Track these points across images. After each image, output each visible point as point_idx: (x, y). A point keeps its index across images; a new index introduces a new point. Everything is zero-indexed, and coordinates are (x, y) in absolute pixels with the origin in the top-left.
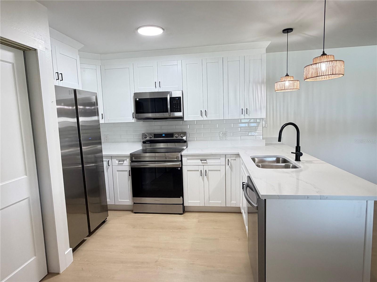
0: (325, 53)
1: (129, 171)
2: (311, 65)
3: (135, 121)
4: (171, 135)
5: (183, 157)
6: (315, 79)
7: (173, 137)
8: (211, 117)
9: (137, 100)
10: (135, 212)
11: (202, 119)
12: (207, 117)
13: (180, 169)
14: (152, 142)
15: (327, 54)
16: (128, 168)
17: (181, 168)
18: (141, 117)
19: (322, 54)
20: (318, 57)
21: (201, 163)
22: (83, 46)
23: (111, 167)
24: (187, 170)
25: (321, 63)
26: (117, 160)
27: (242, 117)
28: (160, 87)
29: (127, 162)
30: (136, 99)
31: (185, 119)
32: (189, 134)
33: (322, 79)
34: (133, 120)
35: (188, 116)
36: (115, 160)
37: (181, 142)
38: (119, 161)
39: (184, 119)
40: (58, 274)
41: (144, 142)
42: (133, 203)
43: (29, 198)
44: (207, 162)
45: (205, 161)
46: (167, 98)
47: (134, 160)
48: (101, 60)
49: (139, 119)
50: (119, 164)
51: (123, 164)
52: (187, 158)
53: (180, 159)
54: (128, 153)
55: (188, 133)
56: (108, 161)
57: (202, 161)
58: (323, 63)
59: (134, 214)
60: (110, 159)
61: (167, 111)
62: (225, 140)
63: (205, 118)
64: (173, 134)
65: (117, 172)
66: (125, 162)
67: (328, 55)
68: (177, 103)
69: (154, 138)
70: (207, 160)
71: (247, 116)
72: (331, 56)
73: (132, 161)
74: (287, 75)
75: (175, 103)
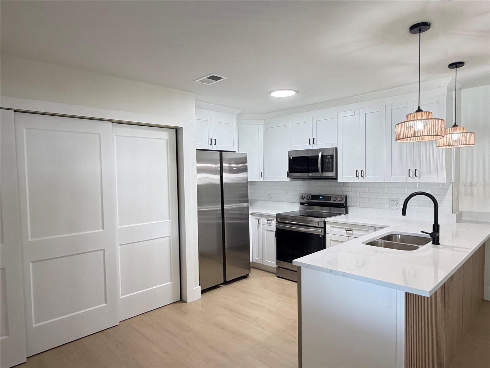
0: (421, 109)
1: (275, 232)
2: (404, 122)
3: (289, 180)
4: (329, 198)
5: (327, 224)
6: (412, 139)
7: (330, 201)
8: (369, 178)
9: (290, 159)
10: (278, 276)
11: (358, 181)
12: (364, 179)
13: (321, 237)
14: (310, 204)
15: (422, 110)
16: (274, 229)
17: (324, 236)
18: (294, 177)
19: (417, 109)
20: (413, 114)
21: (346, 233)
22: (241, 110)
23: (261, 225)
24: (331, 240)
25: (415, 121)
26: (266, 219)
27: (410, 180)
28: (314, 144)
29: (274, 223)
30: (290, 157)
31: (339, 180)
32: (351, 198)
33: (418, 140)
34: (288, 180)
35: (343, 177)
36: (265, 218)
37: (341, 207)
38: (268, 221)
39: (337, 179)
40: (186, 302)
41: (302, 204)
42: (277, 266)
43: (170, 238)
44: (353, 233)
45: (351, 232)
46: (318, 156)
47: (279, 220)
48: (264, 119)
49: (293, 178)
50: (267, 223)
51: (270, 223)
52: (332, 226)
53: (323, 226)
54: (274, 213)
55: (349, 197)
56: (259, 219)
57: (347, 231)
58: (418, 121)
59: (277, 278)
60: (261, 217)
61: (318, 171)
62: (396, 209)
63: (361, 180)
64: (331, 196)
65: (266, 232)
66: (273, 222)
67: (424, 112)
68: (330, 162)
69: (311, 200)
70: (353, 231)
71: (416, 180)
72: (428, 113)
73: (278, 222)
74: (455, 125)
75: (327, 162)
